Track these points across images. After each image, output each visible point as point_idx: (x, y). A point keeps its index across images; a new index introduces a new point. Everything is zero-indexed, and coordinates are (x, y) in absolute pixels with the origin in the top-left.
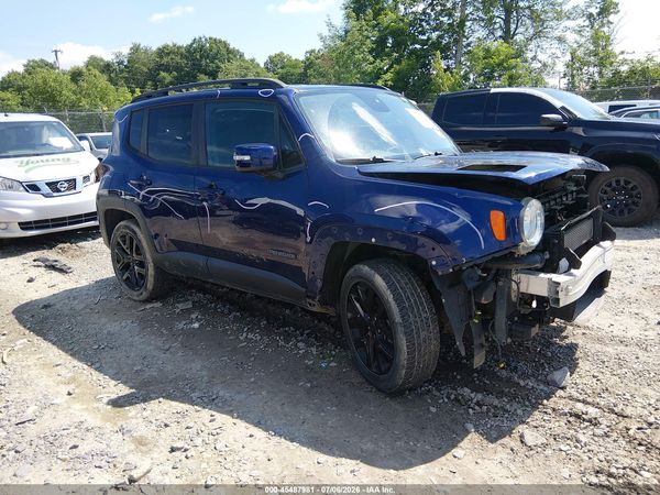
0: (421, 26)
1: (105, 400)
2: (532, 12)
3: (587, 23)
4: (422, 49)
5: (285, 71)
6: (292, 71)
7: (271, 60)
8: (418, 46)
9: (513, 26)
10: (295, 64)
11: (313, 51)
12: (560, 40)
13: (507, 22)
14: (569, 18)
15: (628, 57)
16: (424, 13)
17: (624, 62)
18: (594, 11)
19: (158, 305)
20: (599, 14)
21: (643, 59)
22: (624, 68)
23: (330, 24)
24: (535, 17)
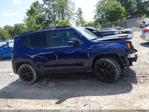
0: (45, 17)
1: (54, 104)
2: (67, 14)
3: (78, 15)
4: (46, 22)
5: (9, 29)
6: (11, 29)
7: (5, 27)
8: (45, 22)
9: (64, 17)
10: (12, 28)
11: (16, 24)
12: (73, 19)
13: (63, 16)
14: (74, 15)
15: (87, 21)
16: (45, 14)
17: (87, 22)
18: (79, 13)
19: (37, 84)
20: (79, 14)
21: (90, 22)
22: (87, 24)
23: (24, 17)
24: (68, 15)
